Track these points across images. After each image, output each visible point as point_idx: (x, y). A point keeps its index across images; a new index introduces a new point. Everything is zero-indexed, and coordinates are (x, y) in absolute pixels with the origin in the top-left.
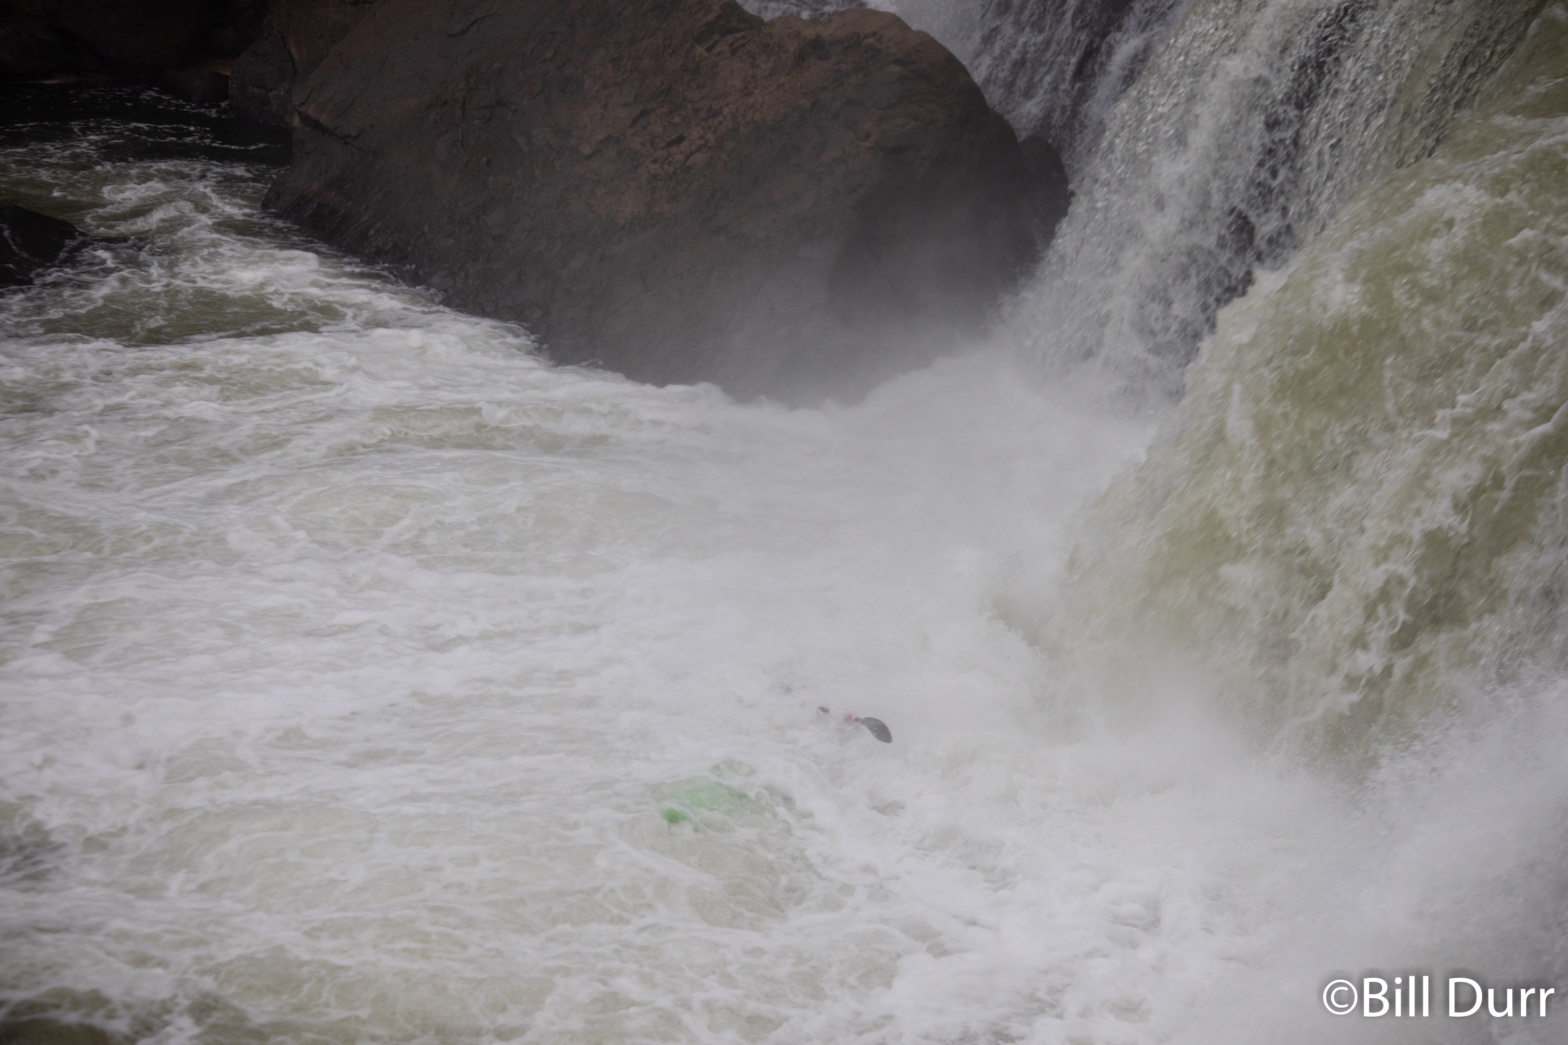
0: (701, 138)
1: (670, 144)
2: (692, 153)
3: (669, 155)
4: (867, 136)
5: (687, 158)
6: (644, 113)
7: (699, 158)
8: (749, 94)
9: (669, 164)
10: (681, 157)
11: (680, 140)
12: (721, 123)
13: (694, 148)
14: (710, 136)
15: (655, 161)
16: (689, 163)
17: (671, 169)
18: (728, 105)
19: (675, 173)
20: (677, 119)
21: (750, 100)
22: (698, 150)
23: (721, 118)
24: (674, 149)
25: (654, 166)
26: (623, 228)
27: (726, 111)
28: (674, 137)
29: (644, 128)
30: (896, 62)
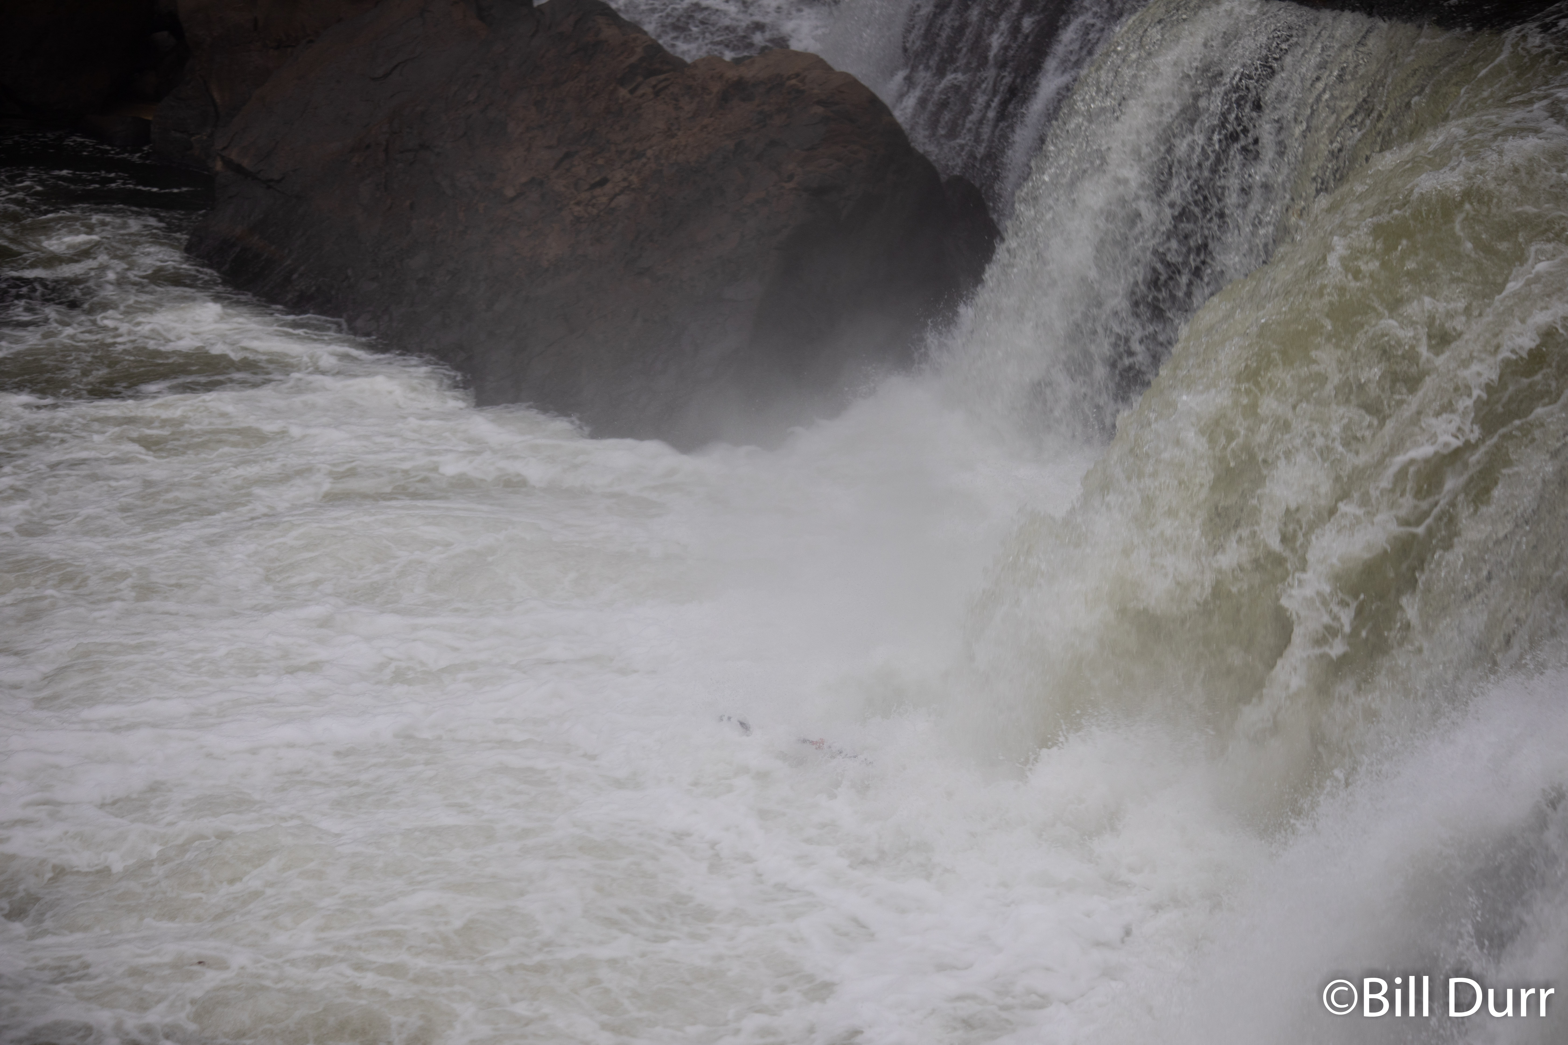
0: (625, 179)
1: (593, 186)
2: (616, 195)
3: (594, 197)
4: (791, 177)
5: (611, 200)
6: (568, 155)
7: (623, 200)
8: (673, 136)
9: (593, 206)
10: (604, 199)
11: (603, 182)
12: (644, 165)
13: (617, 190)
14: (634, 178)
15: (578, 204)
16: (613, 205)
17: (595, 211)
18: (651, 147)
19: (598, 215)
20: (600, 162)
21: (674, 141)
22: (622, 192)
23: (644, 160)
24: (598, 191)
25: (577, 208)
26: (547, 270)
27: (649, 153)
28: (598, 179)
29: (568, 170)
30: (820, 103)
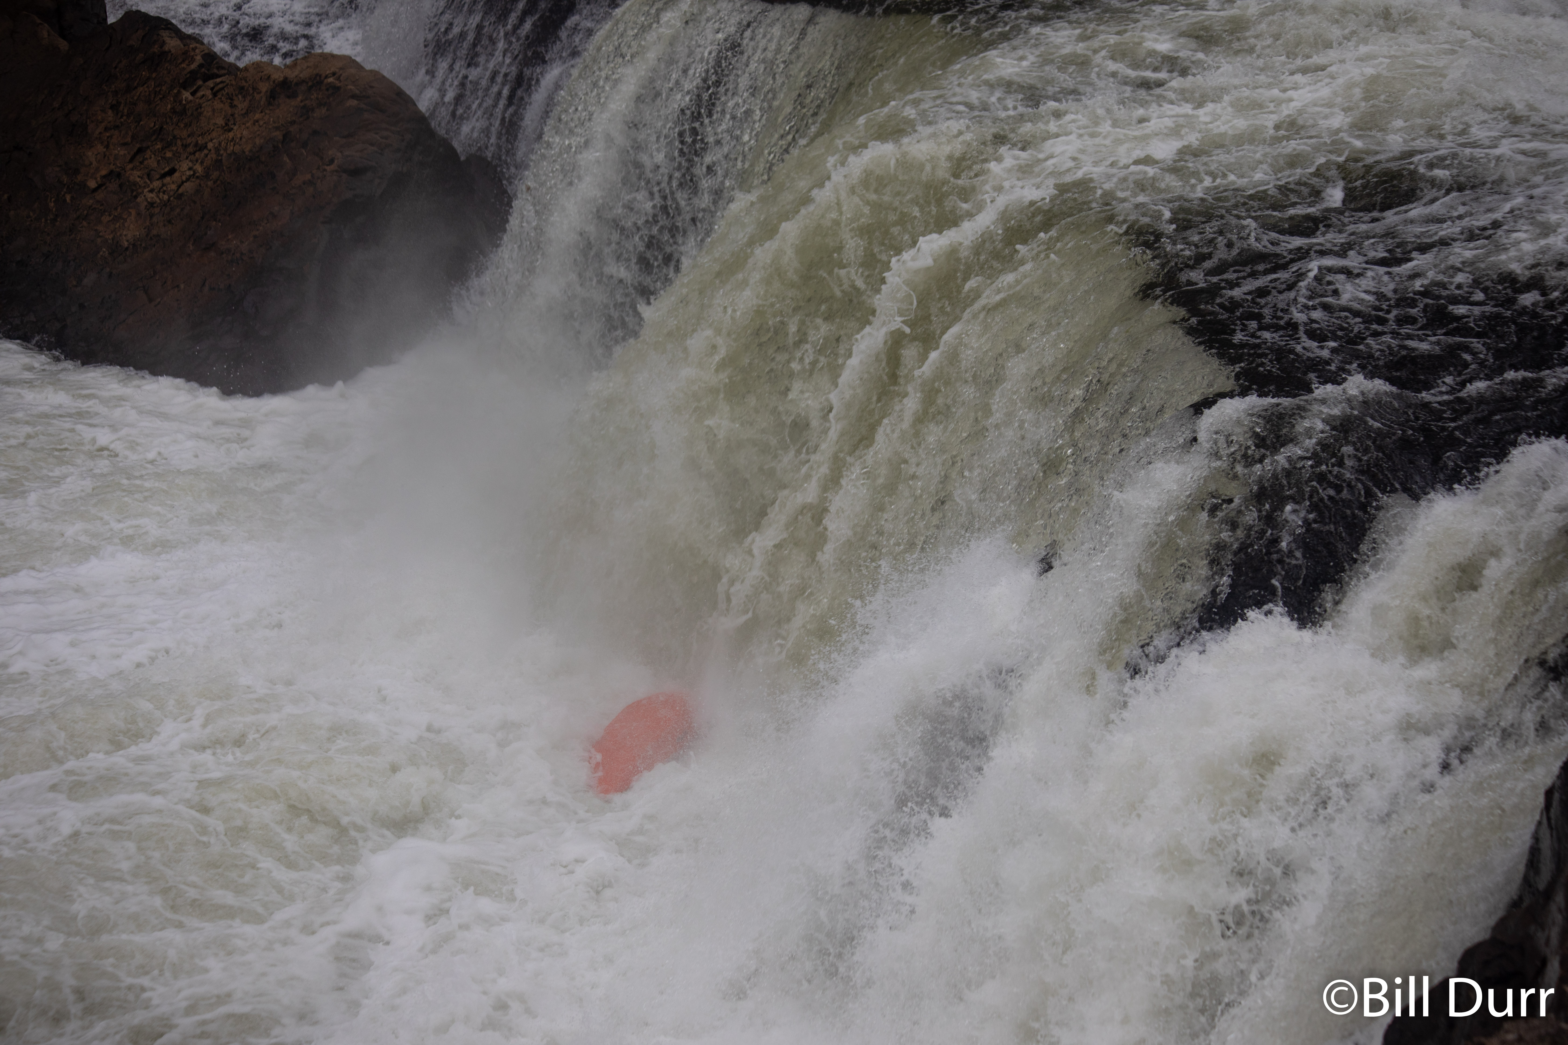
0: (190, 169)
1: (163, 176)
2: (183, 183)
3: (163, 185)
4: (332, 161)
5: (179, 187)
6: (140, 151)
7: (188, 186)
8: (230, 130)
9: (164, 192)
10: (174, 187)
11: (172, 172)
12: (206, 156)
13: (184, 178)
14: (199, 168)
15: (151, 191)
16: (180, 191)
17: (166, 197)
18: (211, 140)
19: (169, 200)
20: (169, 155)
21: (231, 135)
22: (188, 180)
23: (206, 151)
24: (168, 179)
25: (151, 195)
26: (127, 249)
27: (210, 145)
28: (167, 169)
29: (141, 163)
30: (354, 97)
